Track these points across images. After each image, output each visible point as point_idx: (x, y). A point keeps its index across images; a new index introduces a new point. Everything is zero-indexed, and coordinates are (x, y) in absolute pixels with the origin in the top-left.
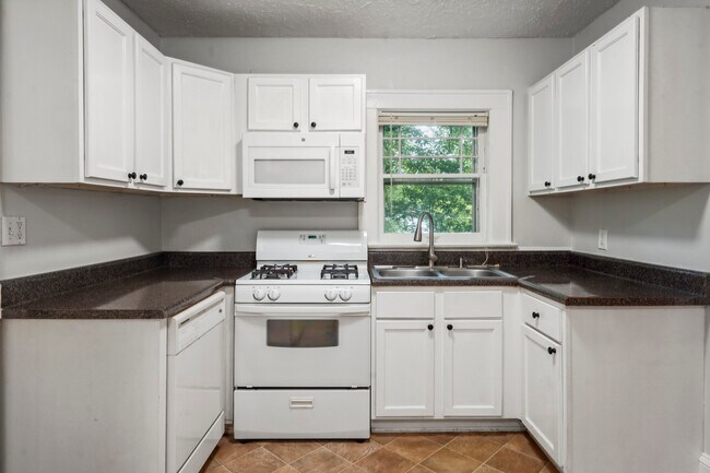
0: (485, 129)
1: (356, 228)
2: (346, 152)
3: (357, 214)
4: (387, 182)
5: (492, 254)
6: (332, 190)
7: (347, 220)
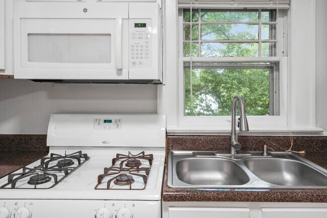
0: (285, 12)
1: (155, 112)
2: (137, 25)
3: (155, 97)
4: (187, 66)
5: (296, 139)
6: (120, 71)
7: (145, 104)
